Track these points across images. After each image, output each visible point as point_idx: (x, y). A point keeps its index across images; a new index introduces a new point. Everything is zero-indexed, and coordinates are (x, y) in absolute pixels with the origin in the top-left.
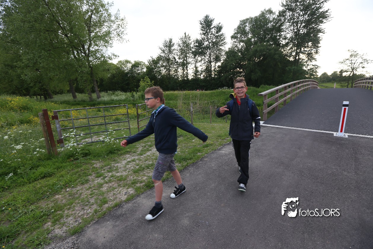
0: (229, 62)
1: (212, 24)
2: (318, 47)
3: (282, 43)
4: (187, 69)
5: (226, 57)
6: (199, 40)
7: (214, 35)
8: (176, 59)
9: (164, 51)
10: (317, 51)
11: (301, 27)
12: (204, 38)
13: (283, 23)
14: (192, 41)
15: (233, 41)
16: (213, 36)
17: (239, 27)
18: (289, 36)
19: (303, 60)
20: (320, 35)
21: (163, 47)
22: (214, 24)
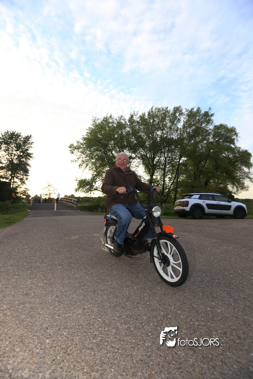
2: (28, 175)
10: (27, 178)
11: (15, 158)
18: (5, 162)
19: (17, 183)
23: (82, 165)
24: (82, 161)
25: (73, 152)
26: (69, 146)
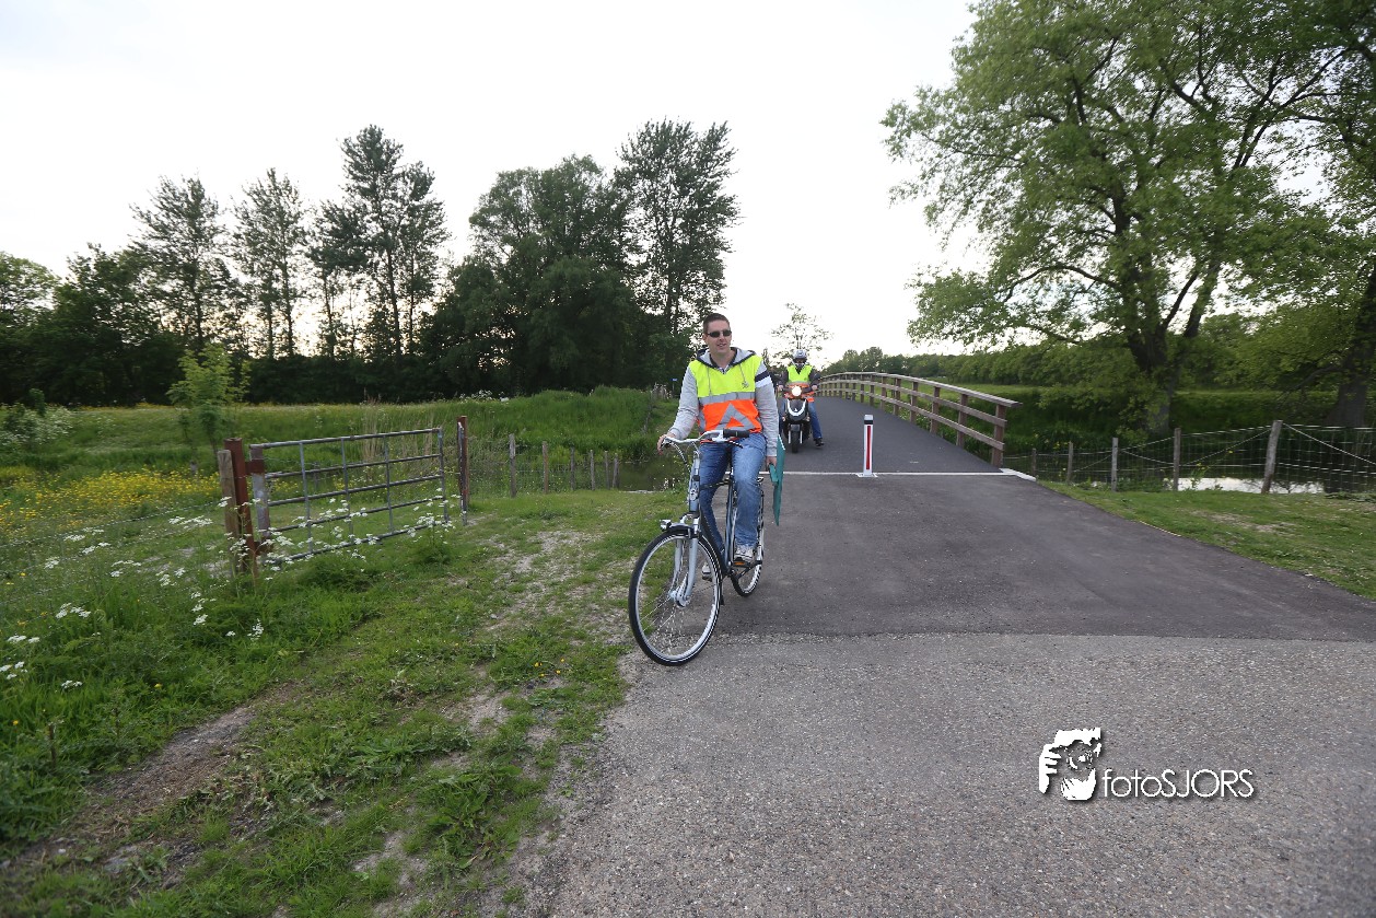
0: (468, 308)
1: (394, 162)
2: (721, 286)
3: (630, 263)
4: (289, 318)
5: (453, 287)
6: (340, 207)
7: (402, 200)
9: (164, 231)
10: (719, 295)
11: (677, 225)
12: (365, 206)
13: (627, 202)
14: (305, 206)
15: (478, 233)
16: (399, 205)
17: (495, 193)
18: (646, 244)
19: (689, 317)
20: (722, 255)
21: (155, 211)
22: (402, 163)
23: (942, 210)
24: (942, 188)
25: (897, 149)
26: (885, 116)
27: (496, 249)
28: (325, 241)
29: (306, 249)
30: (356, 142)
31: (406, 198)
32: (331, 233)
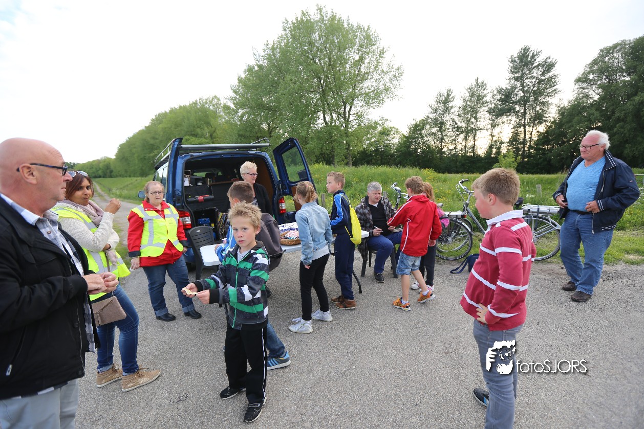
1: (535, 60)
4: (474, 139)
5: (559, 117)
6: (505, 89)
7: (536, 78)
8: (457, 122)
12: (516, 85)
14: (489, 91)
15: (581, 86)
16: (534, 80)
17: (595, 62)
21: (434, 103)
22: (539, 60)
27: (591, 92)
28: (495, 104)
29: (487, 109)
30: (516, 55)
31: (539, 77)
32: (498, 100)
